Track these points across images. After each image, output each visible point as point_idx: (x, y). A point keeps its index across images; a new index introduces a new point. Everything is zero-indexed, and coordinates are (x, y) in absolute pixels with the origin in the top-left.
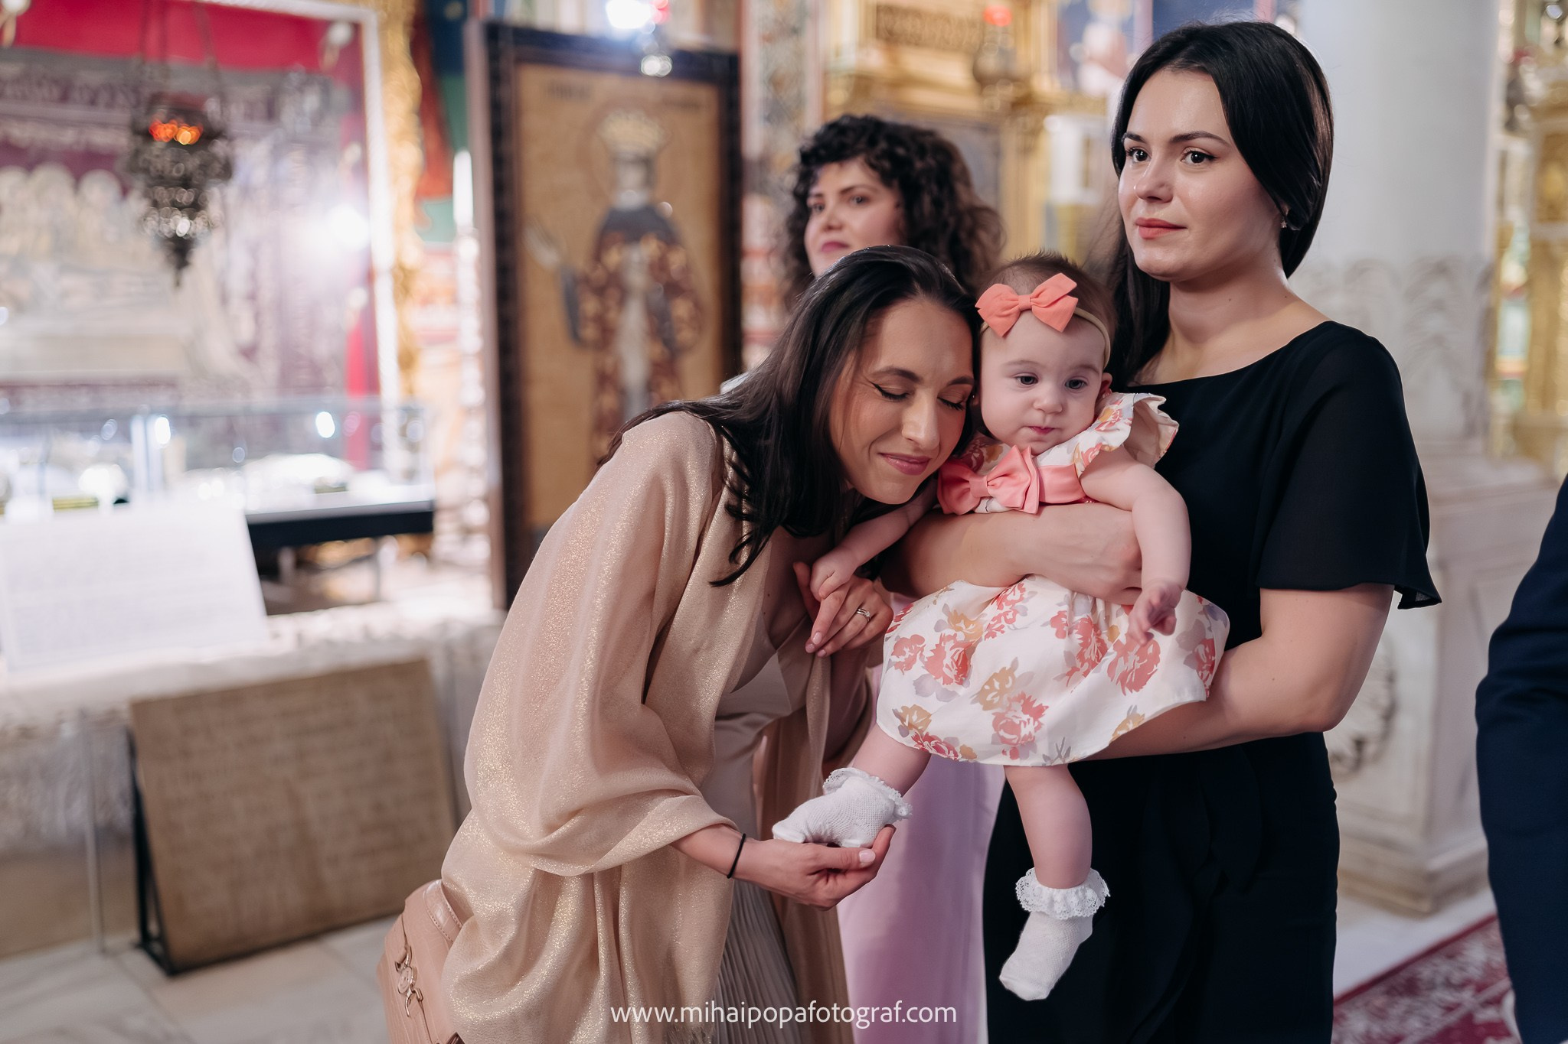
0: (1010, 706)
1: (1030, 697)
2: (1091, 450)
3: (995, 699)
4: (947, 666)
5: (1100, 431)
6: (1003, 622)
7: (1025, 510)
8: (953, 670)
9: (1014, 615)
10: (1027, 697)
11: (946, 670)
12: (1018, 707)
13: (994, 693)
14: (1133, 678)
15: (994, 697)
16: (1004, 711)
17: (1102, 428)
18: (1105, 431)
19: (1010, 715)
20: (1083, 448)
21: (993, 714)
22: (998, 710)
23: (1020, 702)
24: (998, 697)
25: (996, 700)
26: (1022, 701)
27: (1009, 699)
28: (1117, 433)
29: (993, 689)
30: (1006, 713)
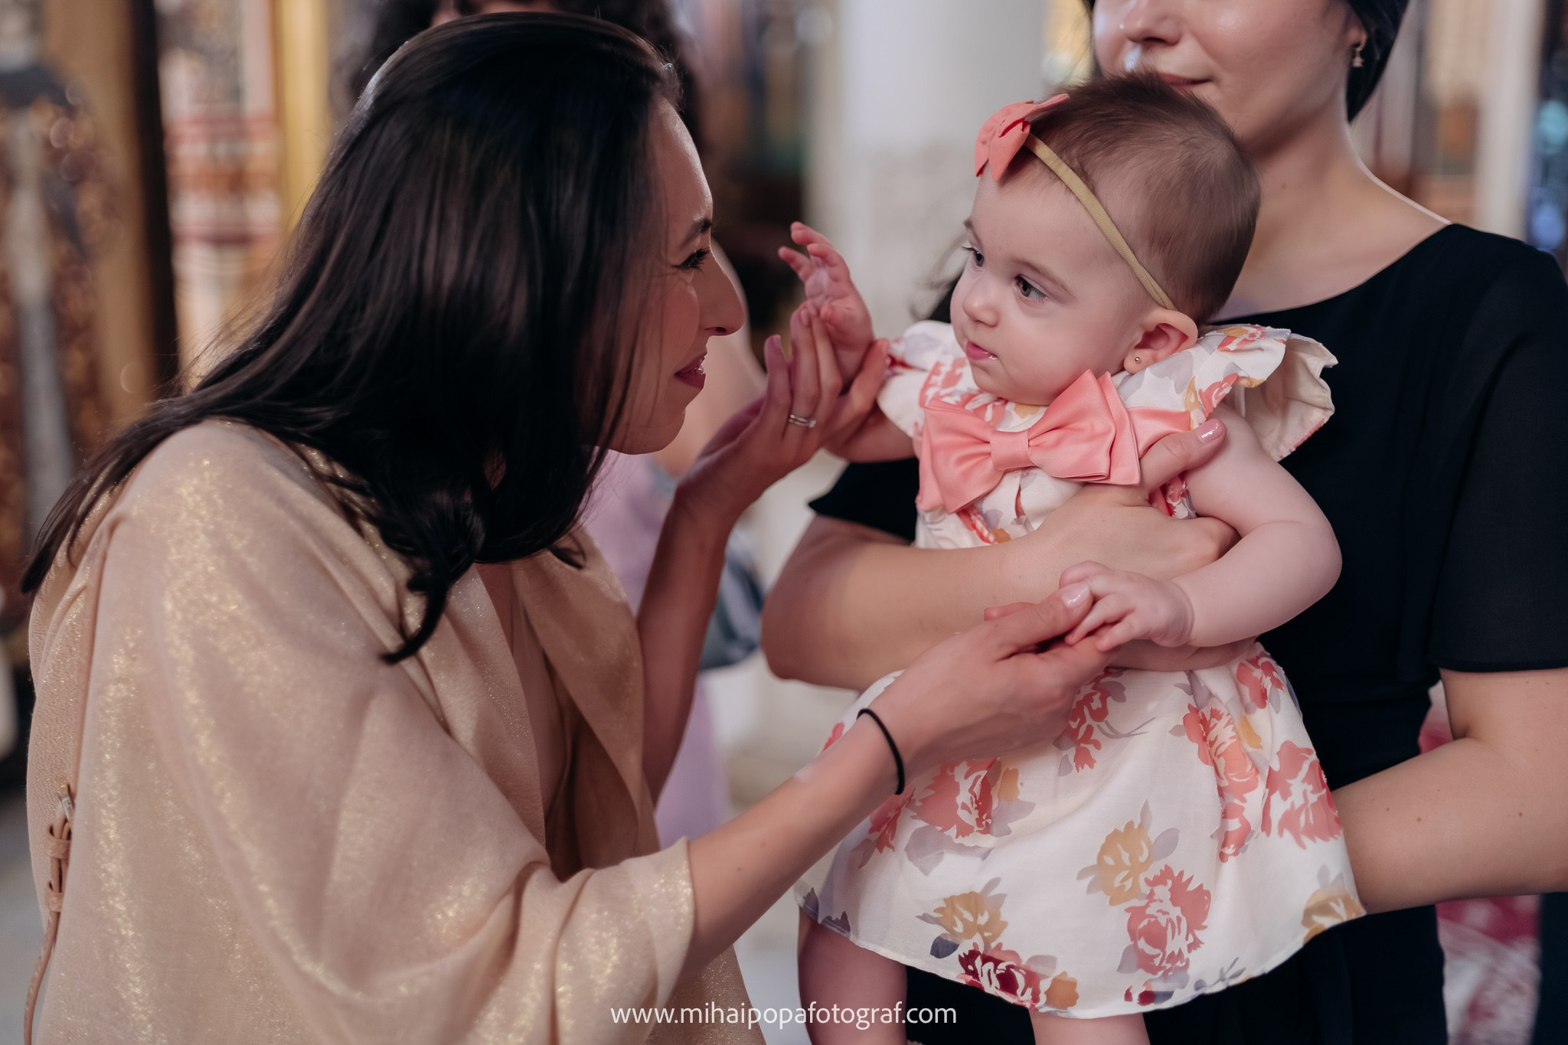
0: (1152, 893)
1: (1181, 874)
2: (1218, 385)
3: (1126, 883)
4: (964, 806)
5: (1228, 351)
6: (1089, 721)
7: (1112, 480)
8: (972, 810)
9: (1103, 700)
10: (1176, 874)
11: (962, 814)
12: (1163, 892)
13: (1124, 874)
14: (1311, 818)
15: (1126, 879)
16: (1144, 903)
17: (1232, 346)
18: (1236, 351)
19: (1152, 910)
20: (1203, 383)
21: (1127, 910)
22: (1136, 903)
23: (1165, 884)
24: (1131, 879)
25: (1129, 884)
26: (1170, 883)
27: (1147, 881)
28: (1258, 355)
29: (1119, 866)
30: (1147, 906)
